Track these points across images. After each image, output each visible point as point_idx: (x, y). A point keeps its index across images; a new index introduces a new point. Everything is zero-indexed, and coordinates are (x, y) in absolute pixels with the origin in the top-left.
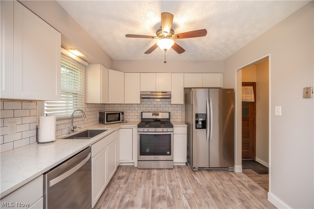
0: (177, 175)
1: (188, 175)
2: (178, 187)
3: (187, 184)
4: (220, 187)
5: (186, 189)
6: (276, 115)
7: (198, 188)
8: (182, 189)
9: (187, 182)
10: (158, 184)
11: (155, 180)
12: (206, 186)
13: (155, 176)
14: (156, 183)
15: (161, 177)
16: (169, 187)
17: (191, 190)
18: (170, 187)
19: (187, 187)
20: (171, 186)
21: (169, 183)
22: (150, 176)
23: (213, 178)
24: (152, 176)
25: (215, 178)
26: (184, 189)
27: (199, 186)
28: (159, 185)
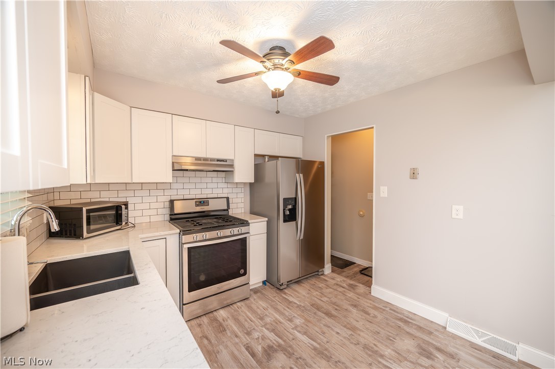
0: (263, 305)
1: (276, 298)
2: (278, 323)
3: (287, 314)
4: (325, 299)
5: (290, 320)
6: (381, 196)
7: (303, 311)
8: (285, 323)
9: (285, 309)
10: (245, 331)
11: (235, 328)
12: (311, 305)
13: (229, 321)
14: (240, 332)
15: (241, 318)
16: (266, 329)
17: (298, 319)
18: (268, 329)
19: (290, 317)
20: (268, 326)
21: (261, 323)
22: (221, 325)
23: (309, 290)
24: (224, 324)
25: (312, 290)
26: (289, 322)
27: (303, 308)
28: (248, 333)
